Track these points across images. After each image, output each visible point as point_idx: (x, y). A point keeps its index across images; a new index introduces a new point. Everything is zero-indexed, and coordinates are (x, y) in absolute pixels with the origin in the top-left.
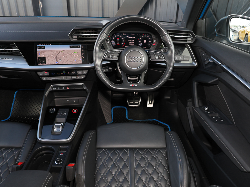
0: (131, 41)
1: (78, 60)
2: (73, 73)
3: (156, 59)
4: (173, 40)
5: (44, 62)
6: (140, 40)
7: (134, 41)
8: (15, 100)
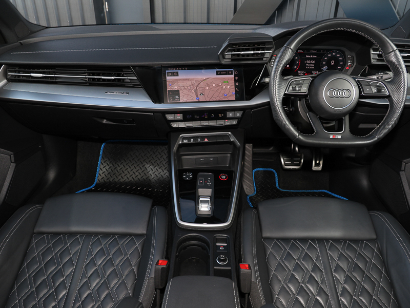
0: (309, 62)
1: (230, 94)
2: (220, 115)
3: (374, 92)
4: (405, 62)
5: (177, 97)
6: (325, 61)
7: (314, 62)
8: (102, 157)
